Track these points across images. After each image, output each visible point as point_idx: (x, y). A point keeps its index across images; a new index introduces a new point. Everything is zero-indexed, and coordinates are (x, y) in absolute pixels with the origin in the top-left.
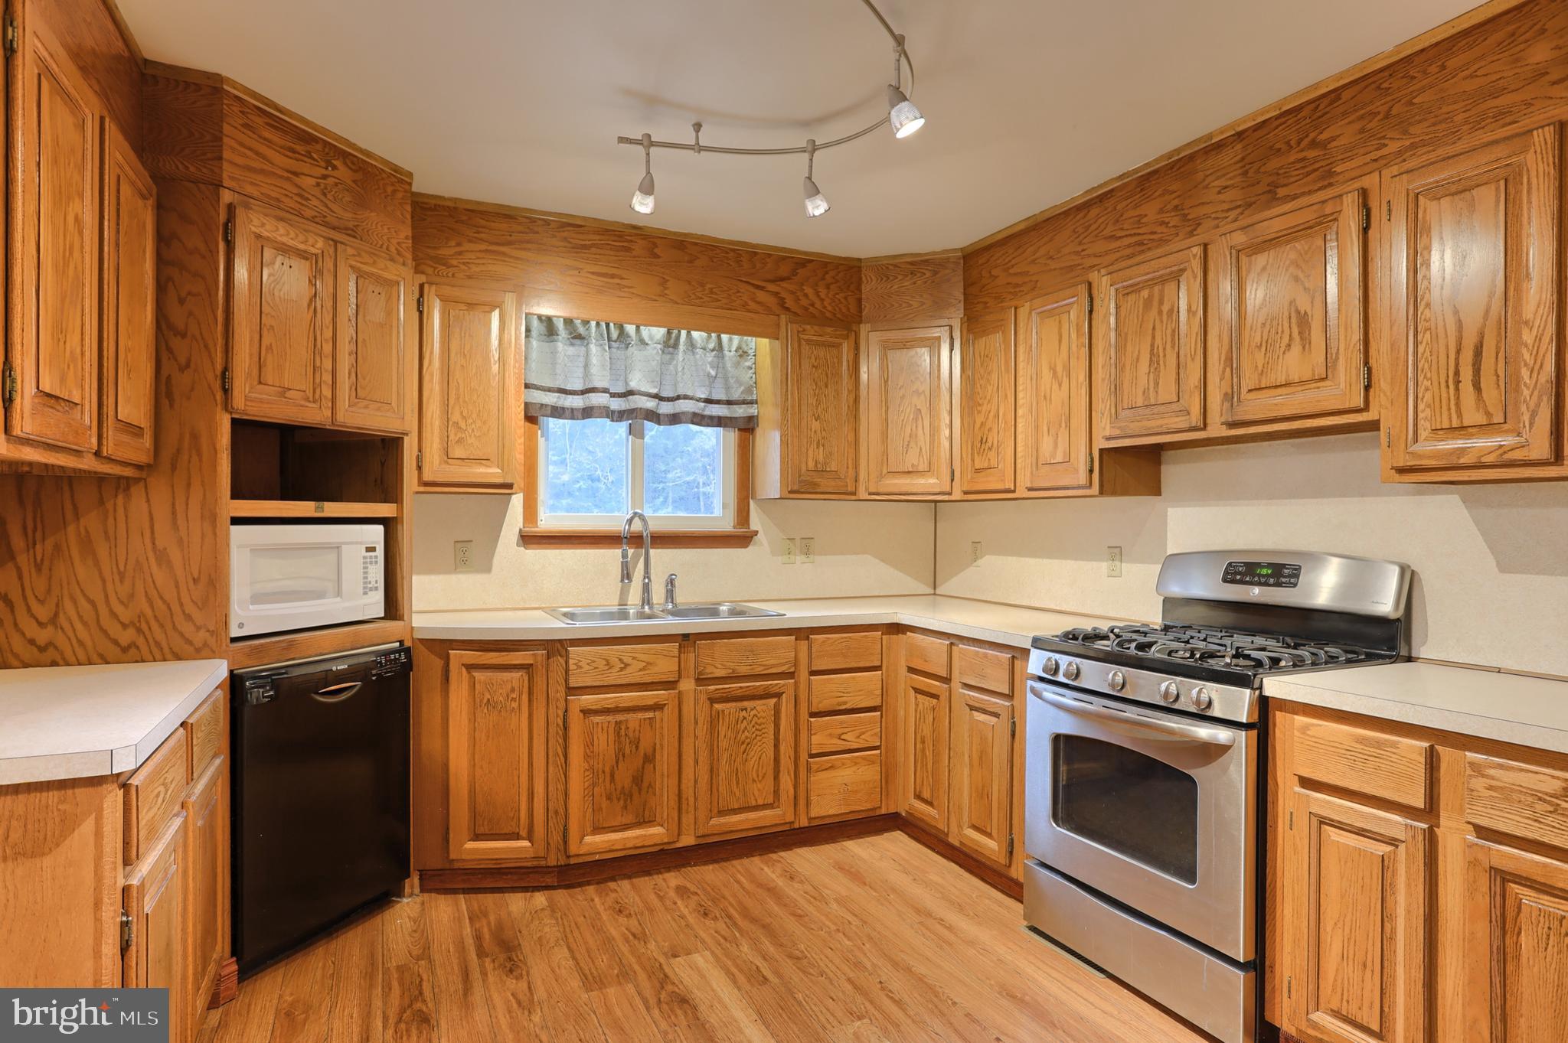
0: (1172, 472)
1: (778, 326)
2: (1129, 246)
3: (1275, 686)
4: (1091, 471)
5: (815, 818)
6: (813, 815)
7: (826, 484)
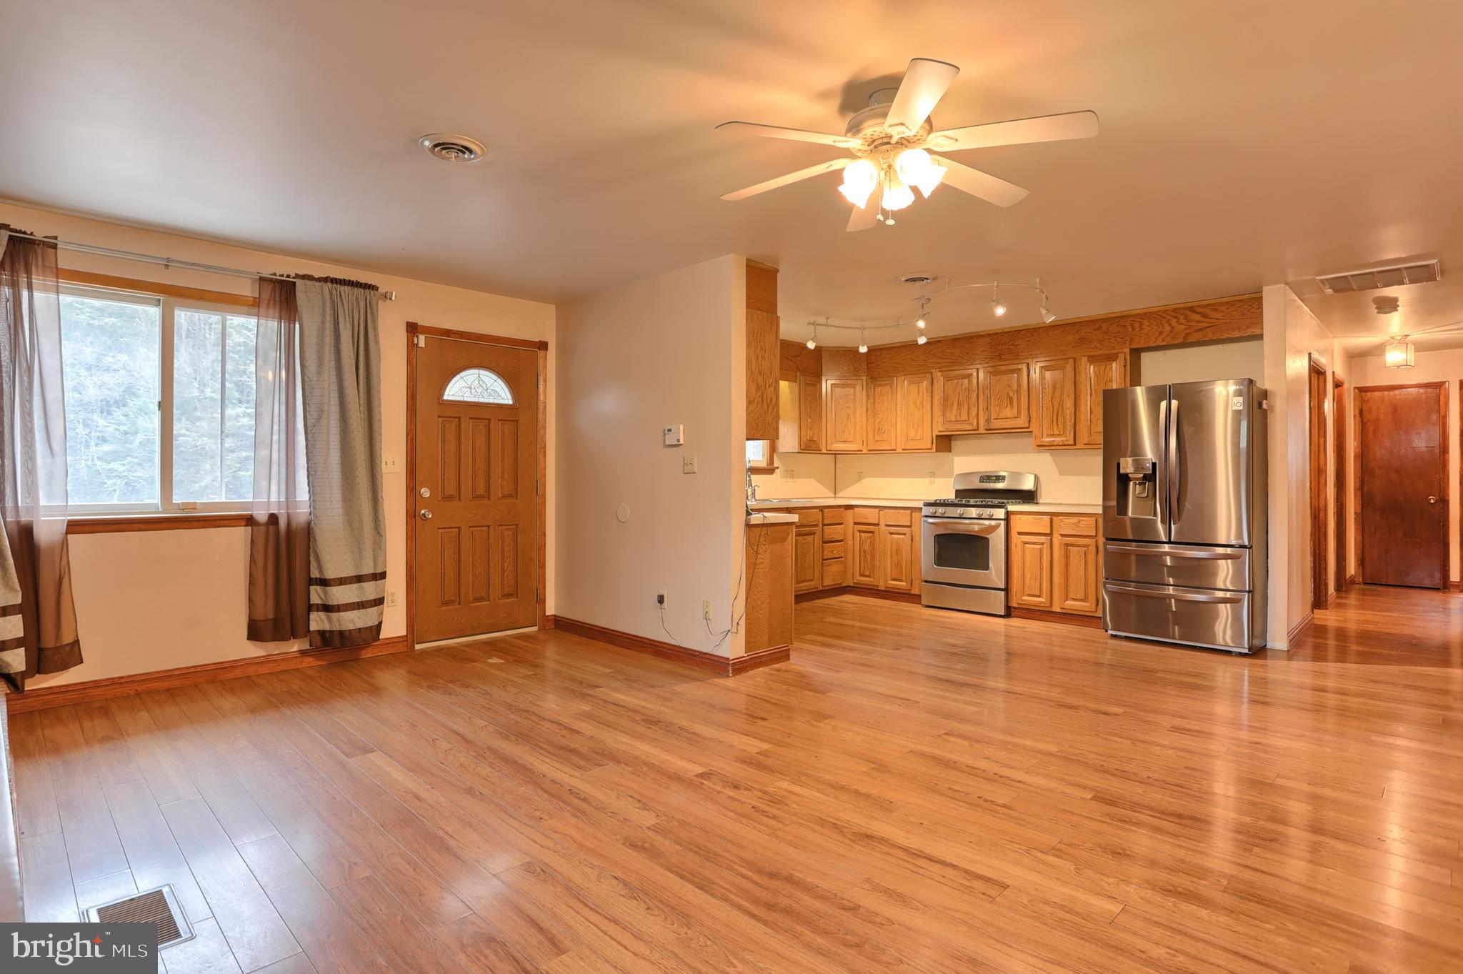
0: (956, 445)
1: (796, 377)
2: (948, 362)
3: (1011, 508)
4: (932, 443)
5: (826, 586)
6: (825, 584)
7: (813, 446)
